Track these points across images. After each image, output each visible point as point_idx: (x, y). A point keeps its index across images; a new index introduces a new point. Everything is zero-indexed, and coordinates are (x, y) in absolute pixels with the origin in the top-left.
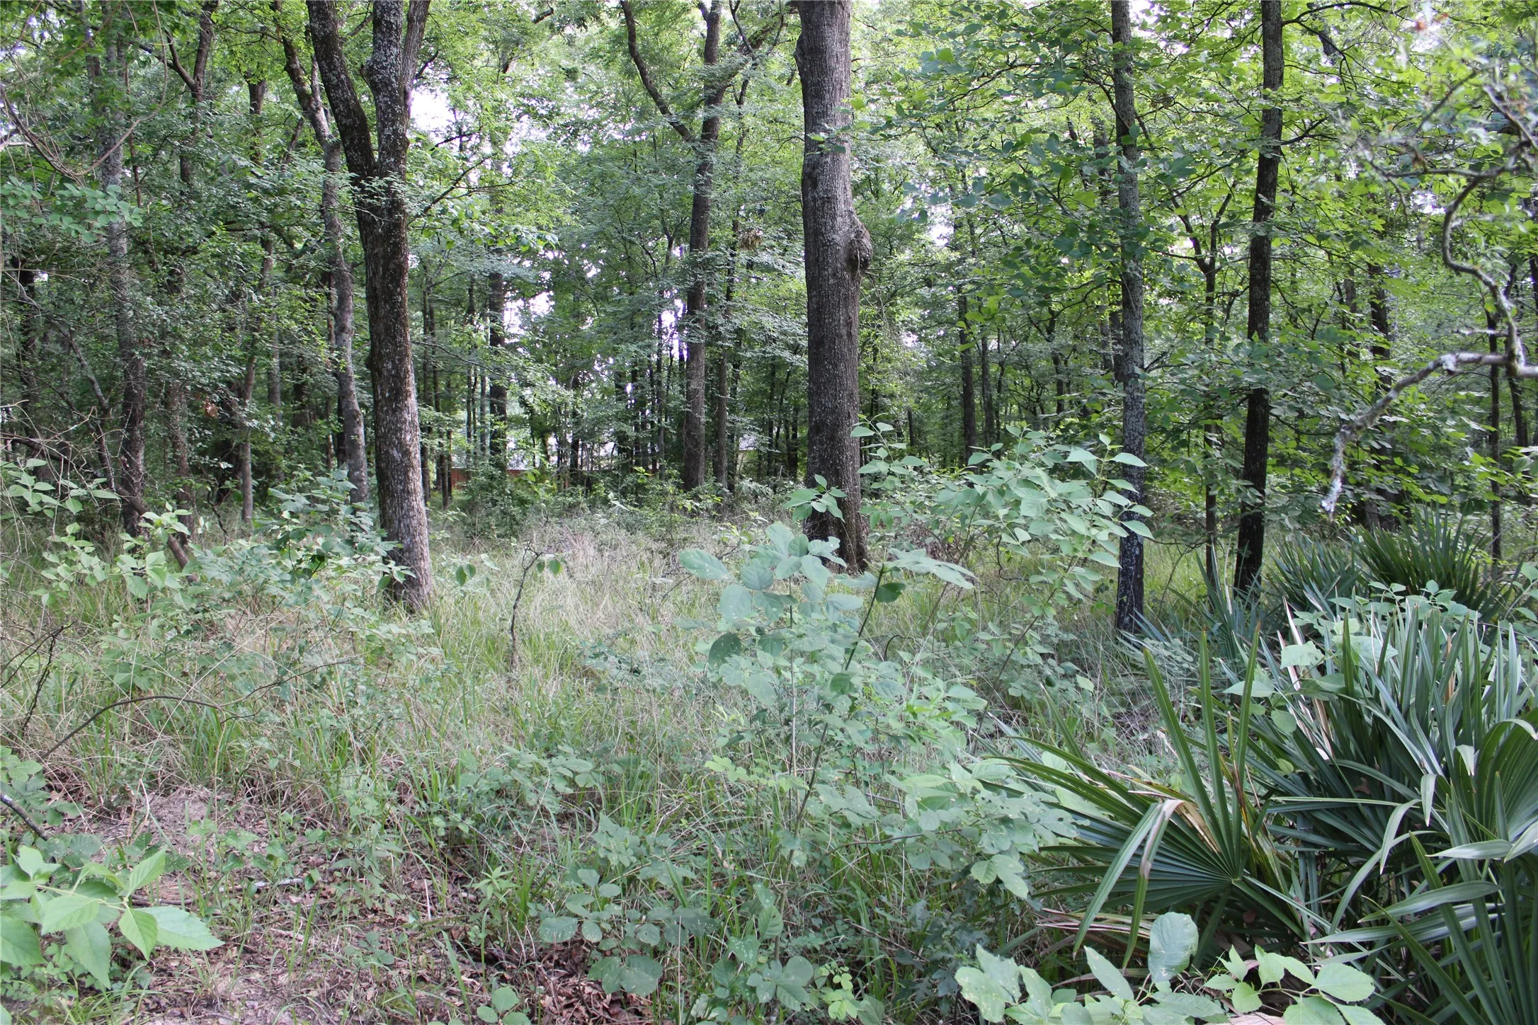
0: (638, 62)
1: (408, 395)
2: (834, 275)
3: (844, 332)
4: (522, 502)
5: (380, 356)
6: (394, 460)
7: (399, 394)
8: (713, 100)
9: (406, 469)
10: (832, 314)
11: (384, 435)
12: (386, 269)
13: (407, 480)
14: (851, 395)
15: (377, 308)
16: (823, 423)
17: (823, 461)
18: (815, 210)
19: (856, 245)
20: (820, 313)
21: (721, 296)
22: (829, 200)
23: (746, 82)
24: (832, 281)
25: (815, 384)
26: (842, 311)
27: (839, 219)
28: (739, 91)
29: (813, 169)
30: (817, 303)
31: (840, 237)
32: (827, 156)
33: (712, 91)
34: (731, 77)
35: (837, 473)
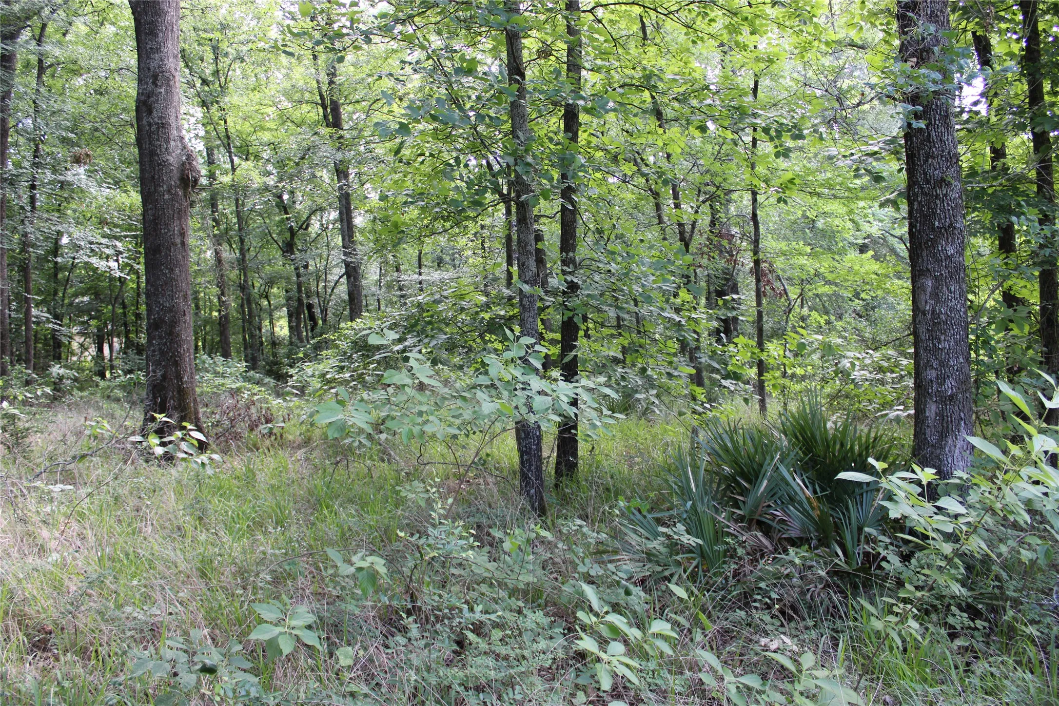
2: (169, 191)
3: (178, 241)
10: (167, 225)
14: (185, 297)
16: (162, 321)
17: (162, 353)
18: (150, 134)
19: (188, 166)
20: (157, 224)
21: (28, 208)
22: (164, 126)
23: (44, 26)
24: (166, 197)
25: (152, 286)
26: (177, 222)
27: (172, 143)
28: (37, 32)
29: (149, 97)
30: (154, 215)
31: (174, 158)
32: (161, 87)
33: (12, 28)
34: (28, 18)
35: (176, 364)
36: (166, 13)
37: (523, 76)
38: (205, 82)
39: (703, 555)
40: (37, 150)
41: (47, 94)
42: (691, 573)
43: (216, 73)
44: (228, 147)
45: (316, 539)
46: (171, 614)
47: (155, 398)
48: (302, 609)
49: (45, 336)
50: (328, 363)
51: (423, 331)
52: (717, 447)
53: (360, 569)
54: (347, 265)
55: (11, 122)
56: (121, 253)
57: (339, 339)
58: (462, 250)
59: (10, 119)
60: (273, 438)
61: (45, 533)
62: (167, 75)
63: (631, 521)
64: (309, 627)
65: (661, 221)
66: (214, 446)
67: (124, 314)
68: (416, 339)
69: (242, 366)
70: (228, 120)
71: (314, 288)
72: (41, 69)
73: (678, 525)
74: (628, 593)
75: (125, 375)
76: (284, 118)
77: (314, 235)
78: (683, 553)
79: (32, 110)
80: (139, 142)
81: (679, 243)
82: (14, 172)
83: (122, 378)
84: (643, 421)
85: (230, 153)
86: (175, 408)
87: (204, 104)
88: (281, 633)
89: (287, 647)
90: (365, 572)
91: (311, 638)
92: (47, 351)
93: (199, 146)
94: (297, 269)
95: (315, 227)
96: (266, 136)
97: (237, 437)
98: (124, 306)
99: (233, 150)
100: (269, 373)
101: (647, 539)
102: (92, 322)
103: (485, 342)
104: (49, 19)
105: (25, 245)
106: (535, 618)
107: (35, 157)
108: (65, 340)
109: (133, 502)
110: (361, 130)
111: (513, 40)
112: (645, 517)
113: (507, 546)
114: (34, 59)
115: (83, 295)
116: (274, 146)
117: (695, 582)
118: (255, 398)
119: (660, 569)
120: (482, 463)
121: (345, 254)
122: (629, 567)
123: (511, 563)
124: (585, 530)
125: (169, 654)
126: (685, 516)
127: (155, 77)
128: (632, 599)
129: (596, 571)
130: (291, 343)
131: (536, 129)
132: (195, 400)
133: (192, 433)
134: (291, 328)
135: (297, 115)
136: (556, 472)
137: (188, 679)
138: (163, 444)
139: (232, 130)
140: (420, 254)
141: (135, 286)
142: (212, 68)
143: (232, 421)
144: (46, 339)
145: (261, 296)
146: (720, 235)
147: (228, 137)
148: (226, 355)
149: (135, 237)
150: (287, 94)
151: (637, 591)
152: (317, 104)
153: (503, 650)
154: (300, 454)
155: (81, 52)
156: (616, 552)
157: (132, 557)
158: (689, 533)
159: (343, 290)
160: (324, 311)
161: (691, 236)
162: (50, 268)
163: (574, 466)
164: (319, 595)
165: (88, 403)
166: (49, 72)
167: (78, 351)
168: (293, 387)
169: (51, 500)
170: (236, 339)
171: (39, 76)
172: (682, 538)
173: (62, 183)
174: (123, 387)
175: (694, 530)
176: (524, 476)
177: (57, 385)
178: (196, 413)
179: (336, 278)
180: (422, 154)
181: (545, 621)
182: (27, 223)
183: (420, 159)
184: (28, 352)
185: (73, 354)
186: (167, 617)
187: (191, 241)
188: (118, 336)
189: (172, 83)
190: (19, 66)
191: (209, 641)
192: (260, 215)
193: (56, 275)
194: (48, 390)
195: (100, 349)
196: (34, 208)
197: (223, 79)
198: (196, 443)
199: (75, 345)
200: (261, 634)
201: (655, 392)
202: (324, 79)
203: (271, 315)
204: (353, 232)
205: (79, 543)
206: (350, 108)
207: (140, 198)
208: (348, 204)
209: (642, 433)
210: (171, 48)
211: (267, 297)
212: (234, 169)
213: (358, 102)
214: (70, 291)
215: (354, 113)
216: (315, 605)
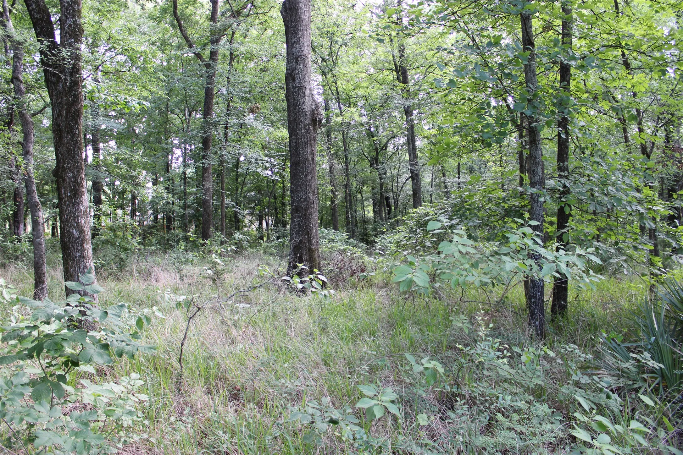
0: (178, 21)
1: (82, 194)
2: (305, 128)
3: (310, 158)
4: (126, 249)
5: (64, 169)
6: (74, 236)
7: (76, 194)
8: (215, 41)
9: (82, 242)
10: (303, 149)
11: (67, 220)
12: (68, 112)
13: (83, 249)
14: (314, 192)
15: (61, 138)
16: (301, 207)
17: (300, 226)
18: (294, 93)
19: (316, 112)
20: (297, 148)
21: (224, 141)
22: (302, 88)
23: (233, 33)
24: (303, 131)
25: (295, 185)
26: (309, 147)
27: (307, 98)
28: (230, 38)
29: (293, 71)
30: (296, 142)
31: (308, 107)
32: (300, 65)
33: (217, 36)
34: (225, 30)
35: (308, 234)
36: (303, 20)
37: (533, 45)
38: (324, 60)
39: (663, 376)
40: (229, 106)
41: (234, 73)
42: (655, 388)
43: (331, 54)
44: (338, 99)
45: (394, 346)
46: (308, 386)
47: (295, 254)
48: (389, 390)
49: (230, 215)
50: (401, 234)
51: (464, 214)
52: (675, 300)
53: (426, 369)
54: (412, 172)
55: (215, 91)
56: (275, 165)
57: (408, 219)
58: (488, 162)
59: (215, 88)
60: (366, 281)
61: (234, 332)
62: (304, 57)
63: (609, 348)
64: (393, 402)
65: (626, 140)
66: (329, 285)
67: (275, 202)
68: (458, 220)
69: (345, 235)
70: (338, 83)
71: (390, 187)
72: (232, 59)
73: (645, 353)
74: (608, 397)
75: (277, 239)
76: (372, 79)
77: (390, 153)
78: (648, 373)
79: (226, 83)
80: (287, 97)
81: (642, 155)
82: (216, 119)
83: (276, 241)
84: (612, 279)
85: (339, 103)
86: (307, 261)
87: (323, 74)
88: (375, 405)
89: (378, 413)
90: (430, 371)
91: (394, 409)
92: (231, 224)
93: (320, 99)
94: (379, 175)
95: (390, 148)
96: (361, 92)
97: (344, 280)
98: (275, 198)
99: (341, 101)
100: (362, 240)
101: (621, 361)
102: (256, 207)
103: (505, 223)
104: (236, 29)
105: (221, 162)
106: (543, 409)
107: (228, 110)
108: (241, 218)
109: (283, 317)
110: (421, 86)
111: (526, 21)
112: (619, 345)
113: (523, 358)
114: (228, 53)
115: (252, 191)
116: (366, 98)
117: (658, 395)
118: (355, 255)
119: (631, 383)
120: (502, 302)
121: (411, 165)
122: (609, 379)
123: (525, 370)
124: (577, 351)
125: (311, 411)
126: (649, 347)
127: (297, 59)
128: (611, 402)
129: (585, 380)
130: (375, 222)
131: (539, 80)
132: (319, 256)
133: (320, 277)
134: (375, 212)
135: (380, 77)
136: (552, 311)
137: (322, 426)
138: (302, 282)
139: (340, 89)
140: (459, 164)
141: (281, 185)
142: (329, 50)
143: (340, 270)
144: (231, 217)
145: (357, 192)
146: (673, 149)
147: (338, 93)
148: (335, 228)
149: (283, 156)
150: (374, 65)
151: (615, 396)
152: (393, 70)
153: (519, 428)
154: (383, 292)
155: (254, 47)
156: (597, 368)
157: (284, 350)
158: (653, 360)
159: (408, 189)
160: (396, 202)
161: (652, 150)
162: (233, 175)
163: (564, 307)
164: (400, 382)
165: (256, 256)
166: (236, 60)
167: (248, 225)
168: (379, 249)
169: (238, 312)
170: (341, 218)
171: (230, 63)
172: (648, 362)
173: (241, 124)
174: (276, 247)
175: (656, 357)
176: (532, 313)
177: (239, 244)
178: (319, 264)
179: (404, 180)
180: (464, 99)
181: (549, 411)
182: (223, 149)
183: (462, 101)
184: (222, 225)
185: (245, 226)
186: (306, 388)
187: (318, 159)
188: (271, 216)
189: (306, 62)
190: (219, 58)
191: (331, 404)
192: (358, 141)
193: (237, 180)
194: (234, 247)
195: (261, 224)
196: (226, 140)
197: (334, 58)
198: (321, 282)
199: (246, 221)
200: (363, 404)
201: (624, 258)
202: (397, 54)
203: (363, 204)
204: (416, 151)
205: (253, 339)
206: (413, 72)
207: (288, 133)
208: (413, 133)
209: (612, 287)
210: (306, 41)
211: (360, 192)
212: (341, 112)
213: (418, 67)
214: (245, 189)
215: (415, 74)
216: (397, 388)
